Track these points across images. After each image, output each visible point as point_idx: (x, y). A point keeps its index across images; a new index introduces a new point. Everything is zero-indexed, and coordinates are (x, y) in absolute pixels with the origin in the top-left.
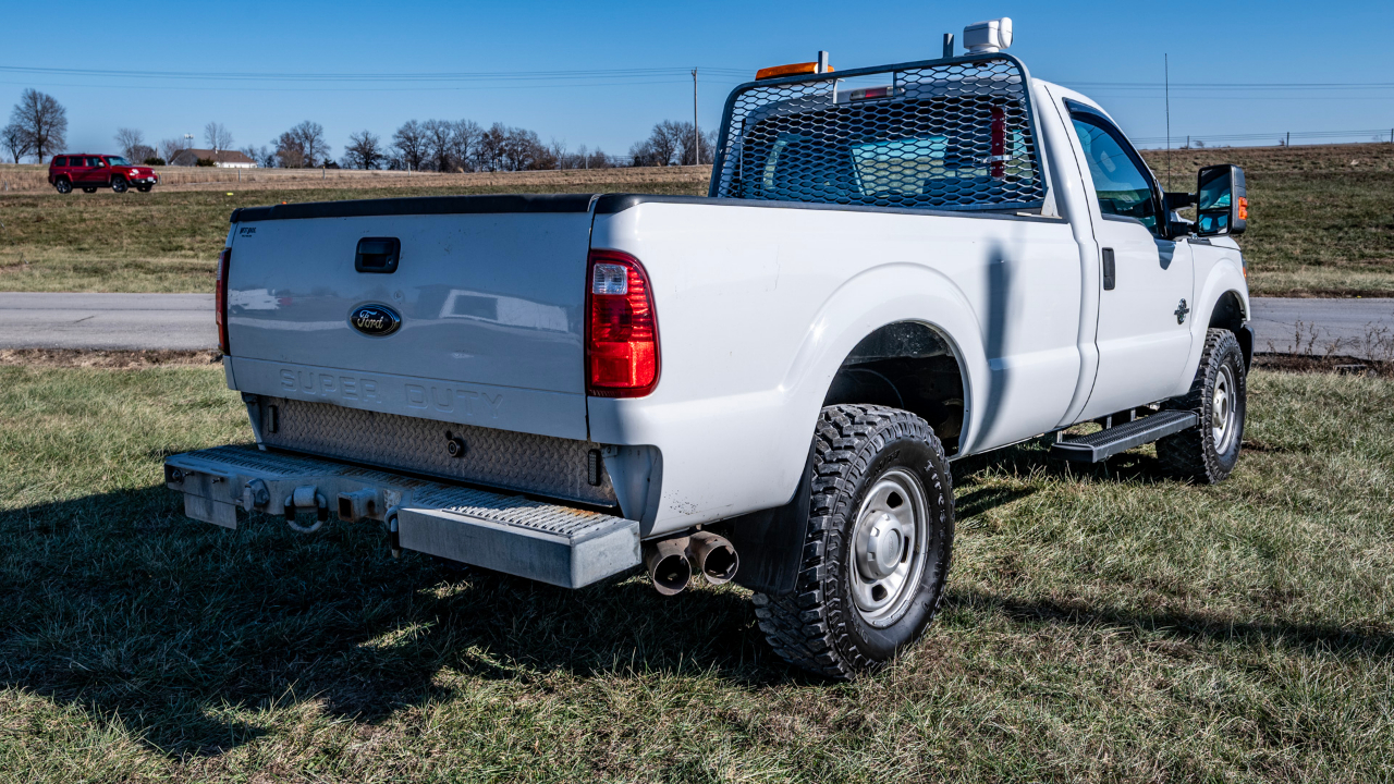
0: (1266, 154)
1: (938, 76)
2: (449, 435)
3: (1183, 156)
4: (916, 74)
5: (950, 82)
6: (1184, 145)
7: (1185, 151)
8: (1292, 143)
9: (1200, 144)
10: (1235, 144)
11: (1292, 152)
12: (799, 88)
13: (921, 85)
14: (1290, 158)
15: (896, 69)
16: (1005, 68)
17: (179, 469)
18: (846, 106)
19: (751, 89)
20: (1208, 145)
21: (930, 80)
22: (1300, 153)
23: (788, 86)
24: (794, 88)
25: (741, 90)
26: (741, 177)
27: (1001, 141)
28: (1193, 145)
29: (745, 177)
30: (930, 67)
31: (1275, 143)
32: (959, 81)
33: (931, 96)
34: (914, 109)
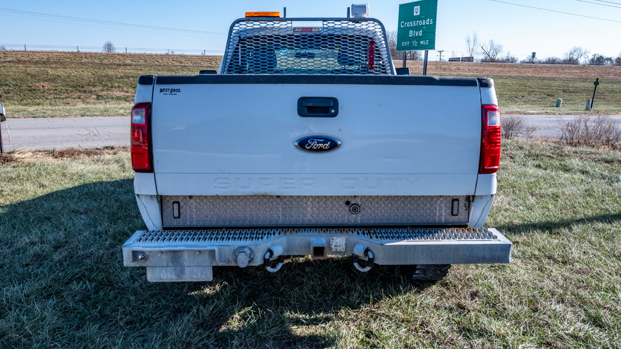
0: (198, 58)
1: (343, 25)
2: (348, 203)
3: (168, 57)
4: (333, 23)
5: (349, 28)
6: (167, 52)
7: (167, 55)
8: (207, 54)
9: (172, 52)
10: (186, 53)
11: (207, 58)
12: (258, 23)
13: (336, 28)
14: (207, 60)
15: (324, 20)
16: (374, 25)
17: (142, 253)
18: (298, 34)
19: (243, 21)
20: (176, 53)
21: (340, 26)
22: (210, 58)
23: (251, 22)
24: (255, 23)
25: (238, 21)
26: (240, 64)
27: (373, 56)
28: (170, 53)
29: (242, 64)
30: (339, 21)
31: (200, 54)
32: (353, 28)
33: (341, 33)
34: (333, 38)
